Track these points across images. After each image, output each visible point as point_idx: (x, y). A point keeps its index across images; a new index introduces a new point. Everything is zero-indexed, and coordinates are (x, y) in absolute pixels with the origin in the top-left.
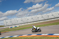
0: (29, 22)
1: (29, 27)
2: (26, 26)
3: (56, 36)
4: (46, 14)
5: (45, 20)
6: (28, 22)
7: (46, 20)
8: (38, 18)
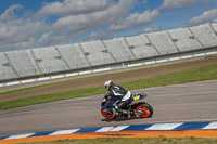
0: (46, 75)
1: (44, 97)
2: (28, 90)
3: (157, 135)
4: (121, 39)
5: (119, 64)
6: (38, 73)
7: (123, 66)
8: (87, 54)
